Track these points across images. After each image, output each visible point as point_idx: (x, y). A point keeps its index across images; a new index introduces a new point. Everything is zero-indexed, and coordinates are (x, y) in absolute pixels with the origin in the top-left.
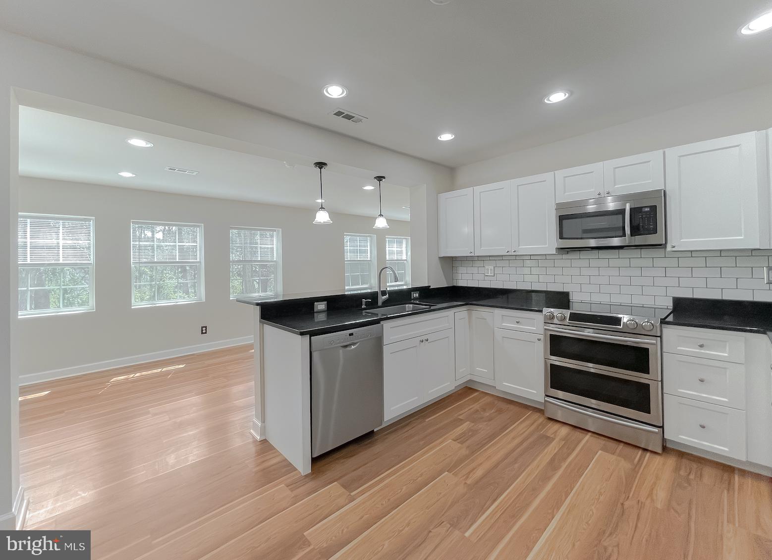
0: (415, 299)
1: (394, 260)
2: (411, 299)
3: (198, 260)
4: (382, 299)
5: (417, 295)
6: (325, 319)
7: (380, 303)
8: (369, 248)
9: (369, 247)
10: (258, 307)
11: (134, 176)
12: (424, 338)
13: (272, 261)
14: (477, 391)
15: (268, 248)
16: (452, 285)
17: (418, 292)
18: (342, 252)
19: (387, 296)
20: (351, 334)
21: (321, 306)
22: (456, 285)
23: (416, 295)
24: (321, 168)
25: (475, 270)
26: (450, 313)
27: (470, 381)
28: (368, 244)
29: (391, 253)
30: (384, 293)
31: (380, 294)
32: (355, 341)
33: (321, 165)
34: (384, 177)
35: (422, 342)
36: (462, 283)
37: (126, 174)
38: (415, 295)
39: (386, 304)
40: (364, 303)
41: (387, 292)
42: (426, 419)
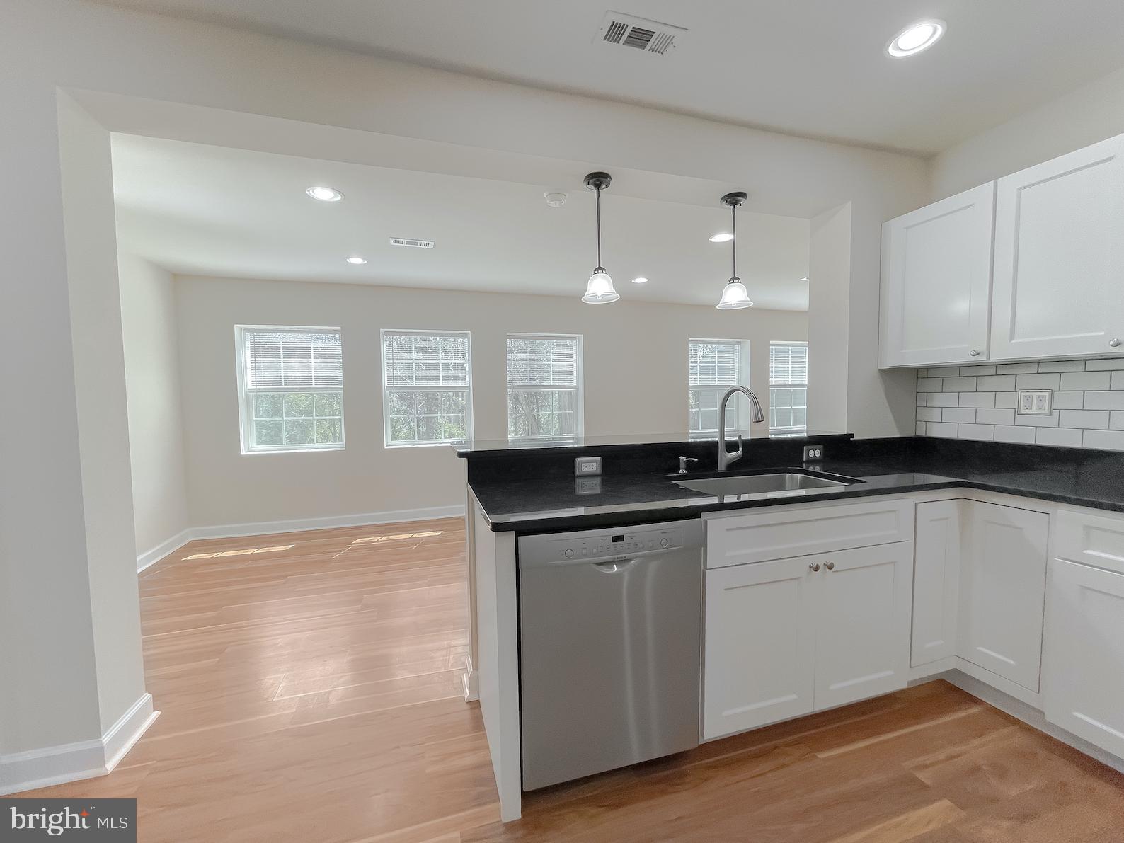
0: (813, 461)
1: (785, 386)
2: (802, 462)
3: (467, 385)
4: (726, 458)
5: (818, 453)
6: (598, 491)
7: (721, 467)
8: (736, 365)
9: (736, 362)
10: (464, 461)
11: (366, 262)
12: (820, 560)
13: (570, 387)
14: (975, 701)
15: (563, 366)
16: (913, 435)
17: (821, 447)
18: (684, 371)
19: (740, 452)
20: (618, 539)
21: (589, 465)
22: (923, 434)
23: (815, 453)
24: (598, 186)
25: (984, 400)
26: (906, 502)
27: (956, 672)
28: (736, 357)
29: (782, 372)
30: (731, 447)
31: (722, 448)
32: (628, 556)
33: (598, 179)
34: (742, 195)
35: (816, 569)
36: (939, 430)
37: (356, 260)
38: (811, 454)
39: (735, 469)
40: (682, 465)
41: (740, 445)
42: (819, 750)
